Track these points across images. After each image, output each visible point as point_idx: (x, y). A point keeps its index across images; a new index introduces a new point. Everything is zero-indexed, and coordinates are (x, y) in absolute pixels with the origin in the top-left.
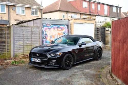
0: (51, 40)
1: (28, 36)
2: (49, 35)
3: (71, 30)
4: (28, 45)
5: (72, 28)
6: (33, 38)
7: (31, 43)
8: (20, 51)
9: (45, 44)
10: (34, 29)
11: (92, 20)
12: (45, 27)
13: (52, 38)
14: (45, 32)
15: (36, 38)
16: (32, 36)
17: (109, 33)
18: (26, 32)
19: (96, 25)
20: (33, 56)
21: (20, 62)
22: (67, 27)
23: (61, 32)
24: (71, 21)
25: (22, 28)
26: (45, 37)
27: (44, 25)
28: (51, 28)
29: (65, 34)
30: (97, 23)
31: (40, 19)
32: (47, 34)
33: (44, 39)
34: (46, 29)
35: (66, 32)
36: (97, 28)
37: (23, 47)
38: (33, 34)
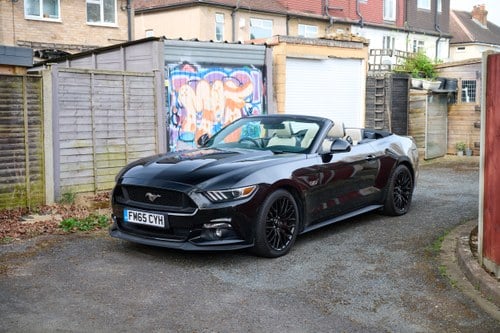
0: (200, 127)
1: (111, 113)
2: (190, 111)
3: (275, 89)
4: (111, 150)
5: (280, 79)
6: (129, 121)
7: (123, 142)
8: (80, 174)
9: (175, 145)
10: (134, 85)
11: (357, 46)
12: (175, 74)
13: (204, 121)
14: (174, 98)
15: (140, 120)
16: (129, 113)
17: (423, 97)
18: (104, 97)
19: (372, 68)
21: (96, 222)
22: (259, 74)
23: (237, 97)
24: (274, 48)
25: (87, 81)
26: (178, 117)
27: (172, 66)
28: (198, 78)
29: (254, 105)
30: (378, 58)
31: (156, 43)
32: (185, 105)
33: (171, 126)
34: (180, 83)
35: (257, 98)
36: (378, 80)
37: (90, 158)
38: (129, 106)
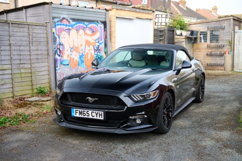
0: (72, 57)
1: (22, 48)
2: (67, 47)
3: (110, 35)
4: (23, 71)
5: (113, 30)
6: (33, 53)
7: (29, 66)
8: (4, 87)
9: (59, 67)
10: (35, 31)
11: (149, 12)
12: (58, 25)
13: (74, 53)
14: (58, 39)
15: (39, 52)
16: (33, 48)
18: (17, 38)
19: (157, 24)
20: (72, 103)
21: (21, 119)
22: (102, 26)
23: (91, 39)
24: (110, 12)
25: (7, 28)
26: (60, 50)
27: (56, 20)
28: (71, 28)
29: (100, 44)
30: (160, 19)
31: (46, 6)
32: (64, 44)
33: (57, 56)
34: (61, 30)
35: (101, 40)
36: (160, 31)
37: (10, 76)
38: (32, 44)
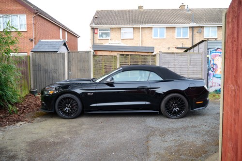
1: (182, 66)
6: (190, 69)
9: (211, 79)
10: (192, 57)
12: (213, 53)
14: (212, 61)
15: (195, 69)
18: (180, 61)
25: (173, 56)
26: (214, 68)
27: (211, 50)
31: (204, 42)
32: (217, 64)
33: (210, 72)
34: (215, 56)
38: (190, 64)
